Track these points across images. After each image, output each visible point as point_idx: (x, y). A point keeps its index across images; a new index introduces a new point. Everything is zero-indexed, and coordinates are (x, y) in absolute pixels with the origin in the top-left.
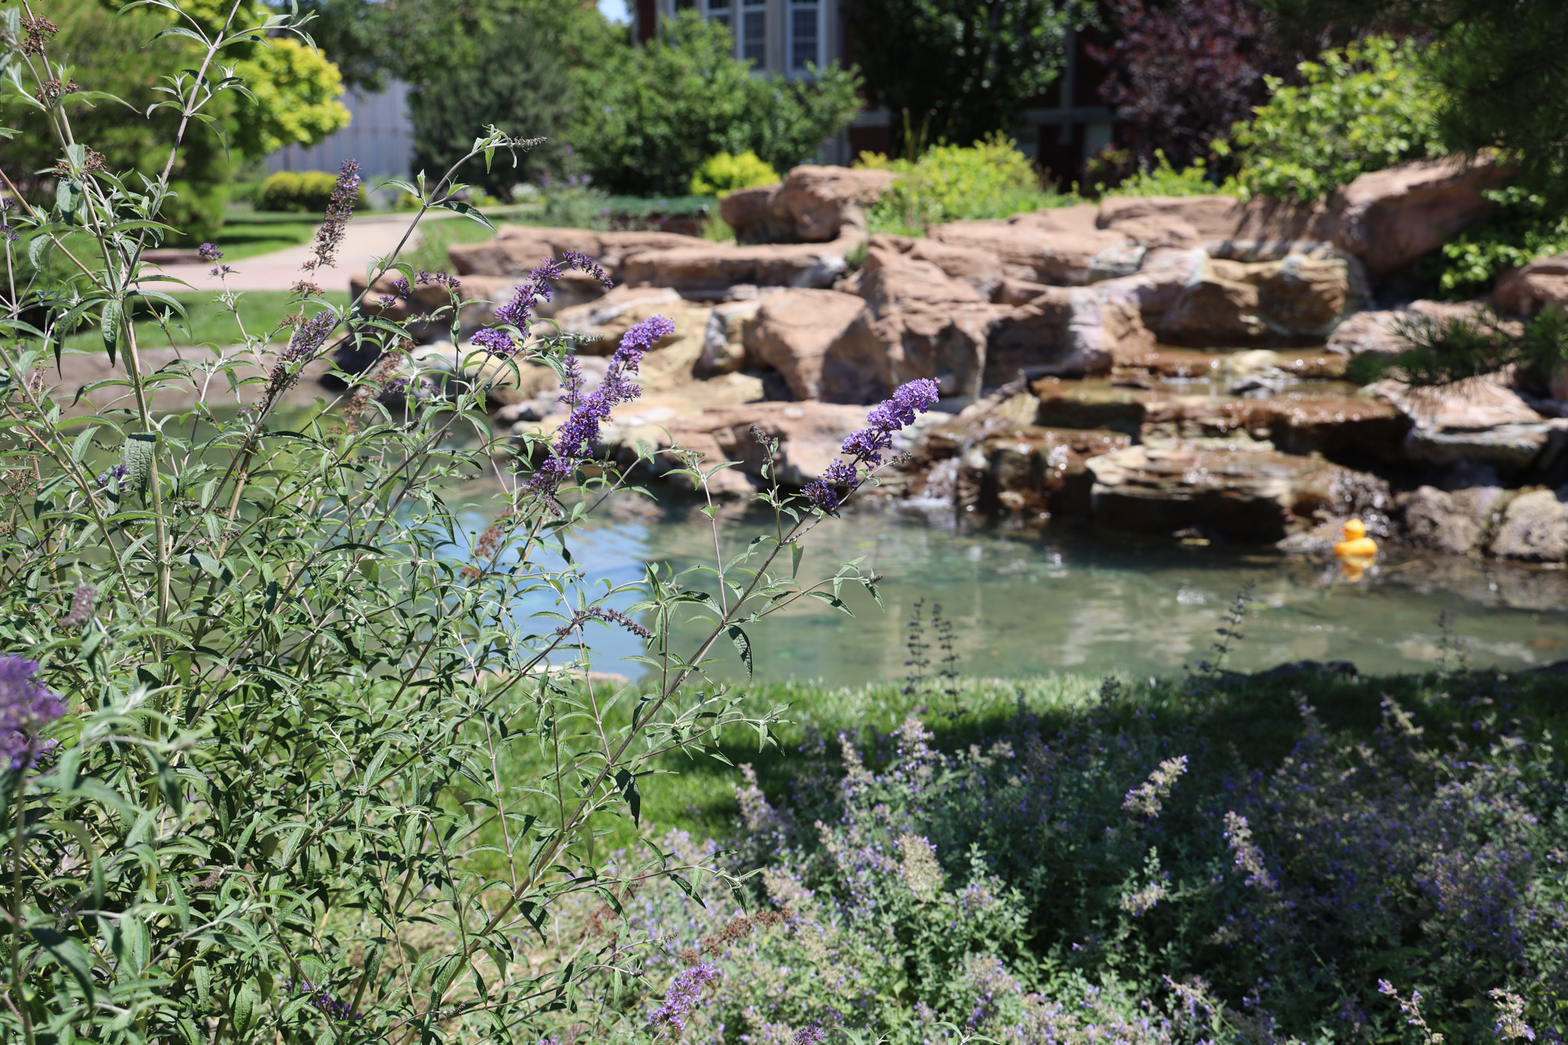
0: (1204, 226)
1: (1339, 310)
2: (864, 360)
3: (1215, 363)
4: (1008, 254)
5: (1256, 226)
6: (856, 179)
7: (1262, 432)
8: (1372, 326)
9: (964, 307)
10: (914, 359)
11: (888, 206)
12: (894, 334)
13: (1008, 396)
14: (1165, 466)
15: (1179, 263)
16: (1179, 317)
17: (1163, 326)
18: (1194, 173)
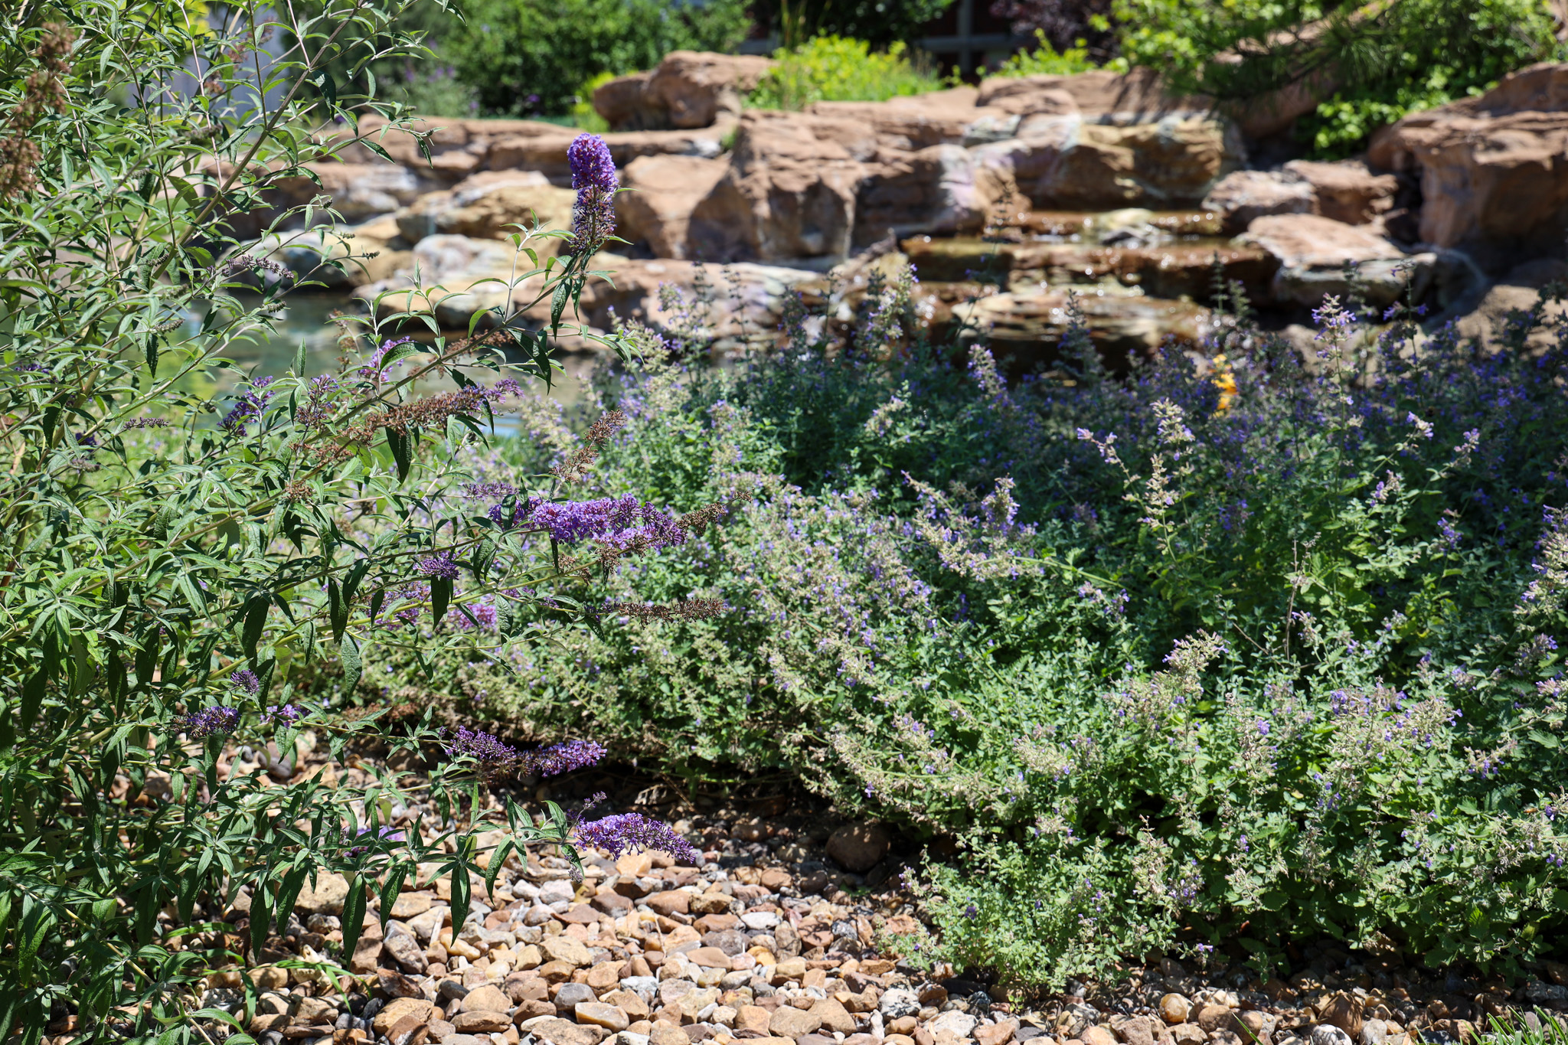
0: (1083, 100)
1: (1215, 172)
2: (730, 221)
3: (1088, 221)
4: (882, 124)
5: (1134, 98)
6: (733, 66)
7: (1131, 277)
8: (1247, 184)
9: (832, 164)
10: (781, 216)
11: (765, 93)
12: (760, 191)
13: (877, 255)
14: (1032, 309)
15: (1054, 128)
16: (1055, 182)
17: (1038, 192)
18: (1077, 54)
